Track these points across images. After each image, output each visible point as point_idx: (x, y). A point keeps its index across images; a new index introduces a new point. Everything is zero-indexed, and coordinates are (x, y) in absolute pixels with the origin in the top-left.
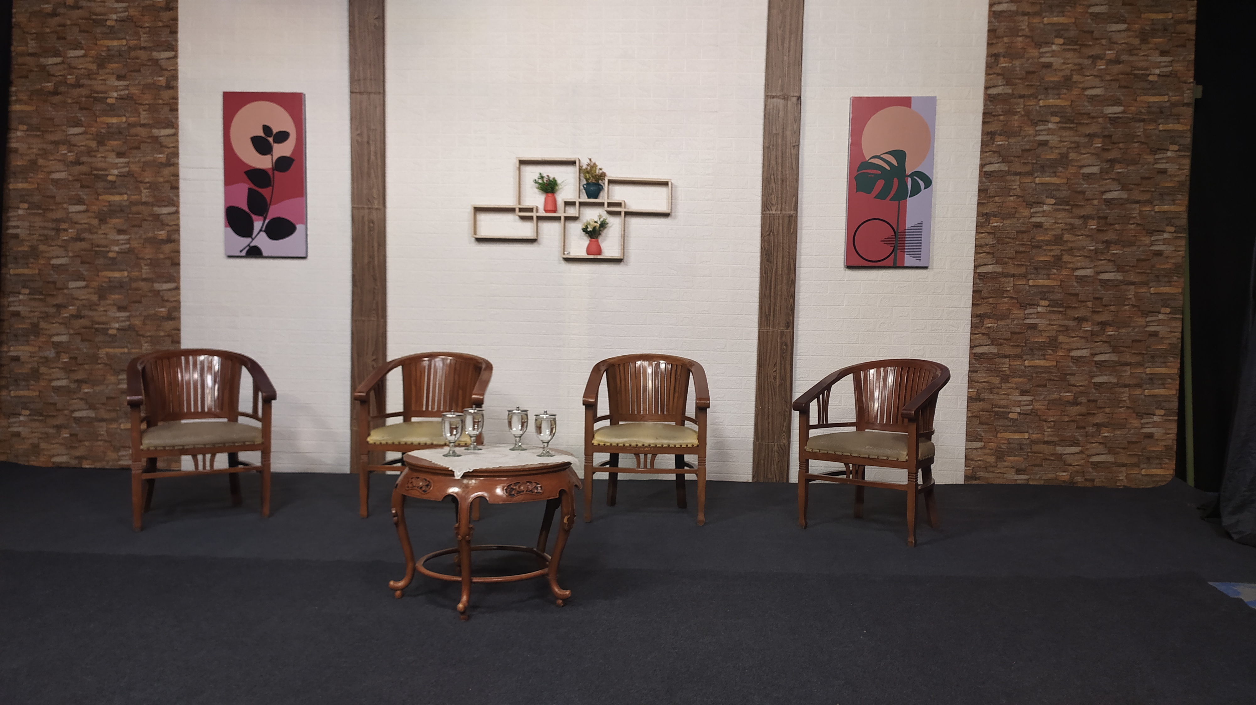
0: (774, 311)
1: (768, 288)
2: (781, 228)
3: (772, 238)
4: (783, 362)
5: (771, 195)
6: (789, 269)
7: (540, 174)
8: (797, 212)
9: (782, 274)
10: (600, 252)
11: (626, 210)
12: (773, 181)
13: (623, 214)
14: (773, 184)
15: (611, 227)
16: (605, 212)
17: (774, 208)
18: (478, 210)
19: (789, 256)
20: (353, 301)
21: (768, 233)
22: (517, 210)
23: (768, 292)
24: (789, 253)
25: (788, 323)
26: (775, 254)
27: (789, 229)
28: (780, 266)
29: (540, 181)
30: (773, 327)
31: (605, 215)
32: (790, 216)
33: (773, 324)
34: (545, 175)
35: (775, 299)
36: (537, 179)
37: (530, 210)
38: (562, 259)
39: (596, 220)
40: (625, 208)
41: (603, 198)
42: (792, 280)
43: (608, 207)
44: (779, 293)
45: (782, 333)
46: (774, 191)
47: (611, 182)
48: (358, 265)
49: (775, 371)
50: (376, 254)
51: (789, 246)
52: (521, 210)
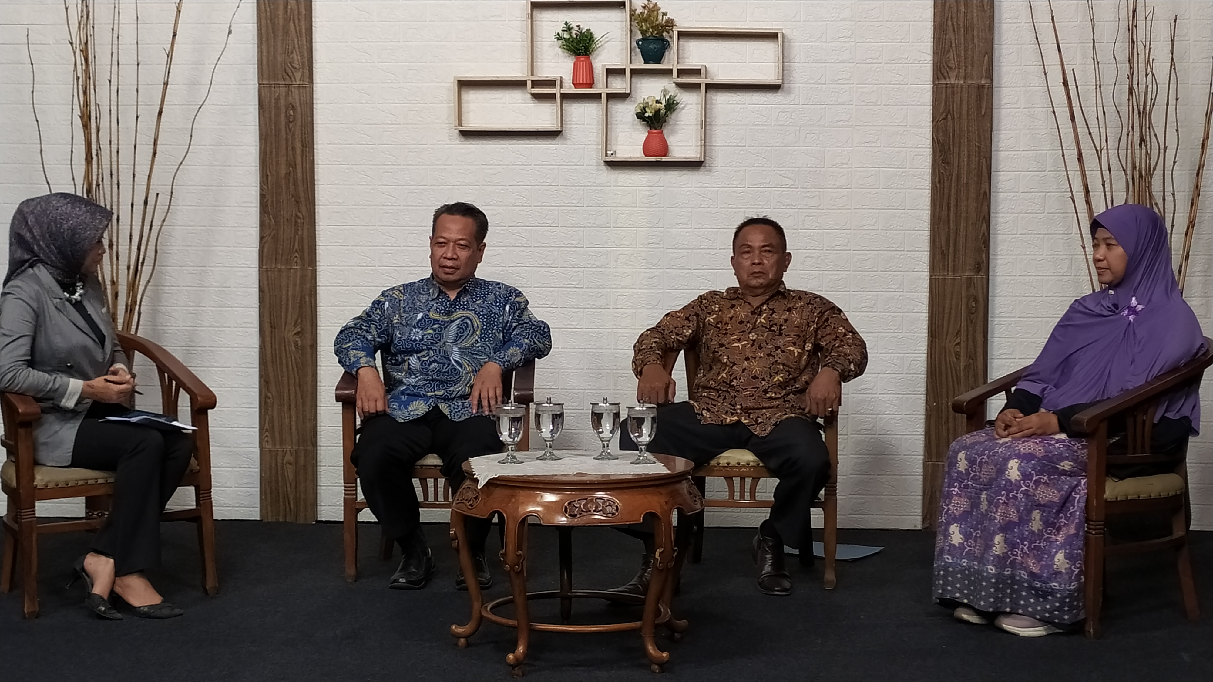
0: (955, 245)
1: (945, 207)
2: (965, 108)
3: (950, 123)
4: (970, 329)
5: (948, 52)
6: (980, 175)
7: (566, 23)
8: (992, 80)
9: (967, 183)
10: (665, 150)
11: (709, 81)
12: (951, 28)
13: (703, 87)
14: (951, 35)
15: (683, 108)
16: (674, 85)
17: (953, 74)
18: (464, 85)
19: (980, 153)
20: (262, 238)
21: (944, 115)
22: (529, 84)
23: (944, 213)
24: (979, 147)
25: (979, 264)
26: (956, 150)
27: (979, 108)
28: (964, 172)
29: (566, 36)
30: (954, 271)
31: (673, 90)
32: (980, 88)
33: (954, 266)
34: (574, 25)
35: (957, 225)
36: (561, 32)
37: (551, 83)
38: (603, 164)
39: (659, 99)
40: (706, 78)
41: (670, 62)
42: (985, 193)
43: (678, 77)
44: (964, 215)
45: (969, 280)
46: (953, 45)
47: (682, 35)
48: (270, 178)
49: (959, 344)
50: (299, 158)
51: (979, 137)
52: (535, 84)
